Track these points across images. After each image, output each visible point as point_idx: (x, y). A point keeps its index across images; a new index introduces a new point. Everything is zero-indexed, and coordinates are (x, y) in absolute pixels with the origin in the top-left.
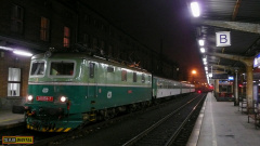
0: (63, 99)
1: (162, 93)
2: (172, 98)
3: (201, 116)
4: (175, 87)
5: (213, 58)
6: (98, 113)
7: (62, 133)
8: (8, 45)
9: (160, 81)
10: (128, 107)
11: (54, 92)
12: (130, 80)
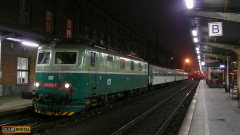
0: (67, 86)
1: (158, 80)
2: (167, 85)
3: (194, 101)
4: (169, 75)
5: (206, 47)
6: (99, 99)
7: (66, 116)
8: (17, 36)
9: (156, 69)
10: (126, 93)
11: (59, 79)
12: (128, 68)
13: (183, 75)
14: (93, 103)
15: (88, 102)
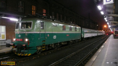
13: (102, 33)
14: (43, 48)
15: (39, 48)
